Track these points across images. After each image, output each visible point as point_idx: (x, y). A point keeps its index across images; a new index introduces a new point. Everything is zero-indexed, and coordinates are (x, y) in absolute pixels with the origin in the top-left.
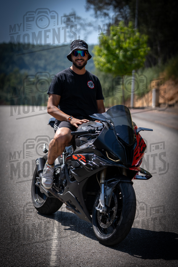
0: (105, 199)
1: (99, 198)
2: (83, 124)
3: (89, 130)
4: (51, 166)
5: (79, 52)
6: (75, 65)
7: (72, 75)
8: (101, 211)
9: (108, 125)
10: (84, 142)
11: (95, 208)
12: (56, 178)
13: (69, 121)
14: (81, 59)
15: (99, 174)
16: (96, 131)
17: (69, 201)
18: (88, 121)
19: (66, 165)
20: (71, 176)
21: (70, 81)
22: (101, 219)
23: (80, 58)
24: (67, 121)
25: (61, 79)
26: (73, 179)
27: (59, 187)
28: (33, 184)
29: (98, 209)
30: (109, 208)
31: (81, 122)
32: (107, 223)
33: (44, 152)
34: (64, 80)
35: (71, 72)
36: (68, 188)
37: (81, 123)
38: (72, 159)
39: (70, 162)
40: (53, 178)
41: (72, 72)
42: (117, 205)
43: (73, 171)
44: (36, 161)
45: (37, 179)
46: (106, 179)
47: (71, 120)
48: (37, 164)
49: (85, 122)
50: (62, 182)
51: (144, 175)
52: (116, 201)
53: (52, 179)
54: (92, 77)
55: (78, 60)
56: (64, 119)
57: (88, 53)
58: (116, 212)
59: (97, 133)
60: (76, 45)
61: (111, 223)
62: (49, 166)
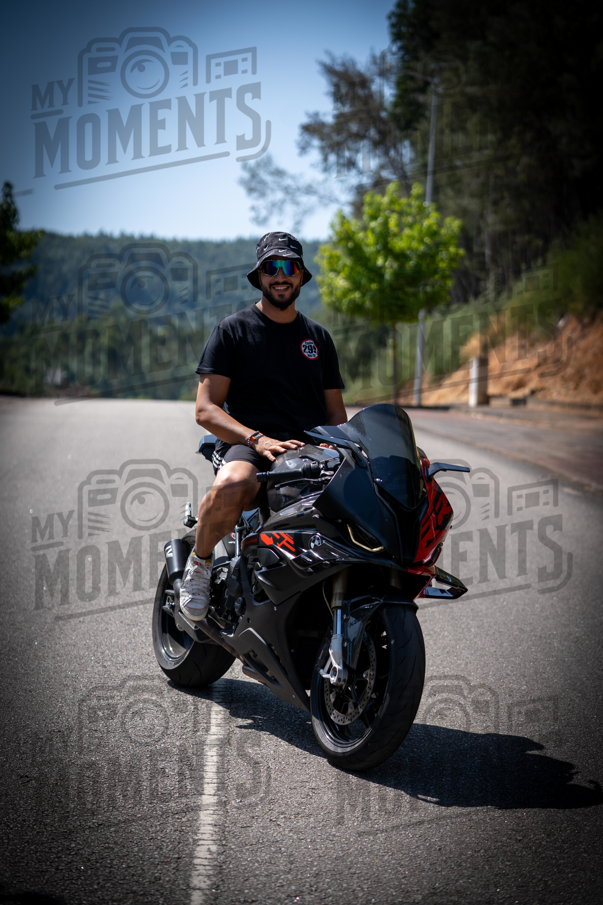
0: (344, 650)
1: (329, 647)
2: (290, 452)
3: (303, 470)
4: (203, 562)
5: (280, 264)
6: (268, 296)
7: (262, 323)
8: (333, 680)
9: (354, 455)
10: (291, 500)
11: (317, 673)
12: (216, 593)
13: (251, 444)
14: (284, 283)
15: (329, 584)
16: (322, 472)
17: (251, 654)
18: (302, 444)
19: (244, 559)
20: (256, 589)
21: (254, 340)
22: (333, 700)
23: (280, 279)
24: (246, 445)
25: (231, 334)
26: (261, 596)
27: (226, 617)
28: (158, 606)
29: (325, 676)
30: (353, 672)
31: (283, 447)
32: (350, 711)
33: (186, 525)
34: (240, 338)
35: (259, 317)
36: (248, 619)
37: (283, 450)
38: (261, 544)
39: (254, 552)
40: (208, 593)
41: (261, 316)
42: (375, 664)
43: (262, 574)
44: (166, 547)
45: (167, 595)
46: (346, 596)
47: (256, 441)
48: (169, 555)
49: (294, 446)
50: (234, 604)
51: (447, 587)
52: (373, 655)
53: (206, 596)
54: (313, 329)
55: (277, 283)
56: (239, 440)
57: (304, 267)
58: (372, 682)
59: (326, 475)
60: (271, 246)
61: (361, 711)
62: (199, 560)
